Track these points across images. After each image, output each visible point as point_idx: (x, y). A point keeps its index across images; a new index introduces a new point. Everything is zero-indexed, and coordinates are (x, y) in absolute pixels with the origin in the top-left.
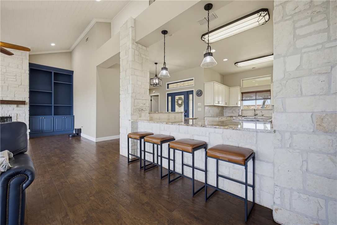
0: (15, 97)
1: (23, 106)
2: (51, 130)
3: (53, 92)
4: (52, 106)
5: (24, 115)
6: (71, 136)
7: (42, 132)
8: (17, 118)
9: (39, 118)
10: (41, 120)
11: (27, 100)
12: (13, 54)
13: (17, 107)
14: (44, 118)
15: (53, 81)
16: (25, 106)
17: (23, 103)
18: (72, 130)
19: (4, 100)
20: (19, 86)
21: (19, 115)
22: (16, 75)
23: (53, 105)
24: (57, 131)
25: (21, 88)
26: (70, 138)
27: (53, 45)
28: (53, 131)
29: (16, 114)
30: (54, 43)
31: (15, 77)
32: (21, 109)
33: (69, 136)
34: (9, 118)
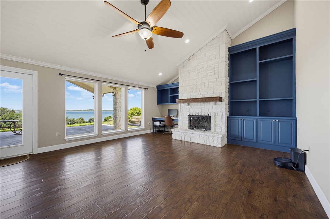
0: (213, 93)
1: (219, 103)
2: (254, 139)
3: (257, 79)
4: (256, 101)
5: (221, 114)
7: (241, 139)
8: (215, 118)
9: (237, 119)
10: (240, 121)
11: (226, 95)
13: (215, 105)
14: (244, 120)
15: (258, 62)
16: (222, 102)
17: (220, 99)
19: (206, 97)
20: (217, 79)
21: (216, 115)
22: (214, 68)
23: (258, 100)
24: (262, 142)
25: (218, 82)
28: (256, 141)
29: (214, 113)
31: (214, 71)
32: (218, 106)
34: (209, 118)
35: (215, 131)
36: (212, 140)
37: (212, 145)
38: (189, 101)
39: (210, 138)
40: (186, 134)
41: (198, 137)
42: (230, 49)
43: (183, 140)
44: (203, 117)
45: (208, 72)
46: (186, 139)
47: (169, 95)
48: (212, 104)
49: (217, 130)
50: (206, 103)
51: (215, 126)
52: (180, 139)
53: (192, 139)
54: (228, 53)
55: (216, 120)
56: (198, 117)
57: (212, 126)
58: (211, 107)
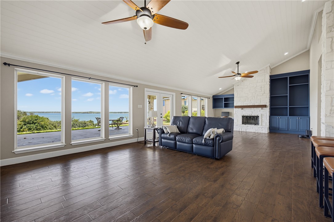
0: (260, 102)
1: (265, 108)
2: (286, 129)
3: (288, 95)
5: (266, 115)
6: (300, 136)
9: (276, 117)
10: (278, 119)
11: (268, 104)
12: (253, 76)
13: (262, 109)
15: (288, 85)
16: (267, 108)
17: (265, 106)
18: (296, 130)
19: (255, 105)
20: (263, 94)
21: (263, 115)
22: (261, 87)
23: (288, 107)
24: (291, 130)
25: (264, 96)
26: (300, 139)
27: (286, 54)
29: (261, 114)
30: (286, 52)
31: (261, 89)
32: (264, 110)
33: (298, 136)
34: (257, 117)
35: (262, 125)
36: (262, 130)
37: (262, 132)
38: (242, 107)
39: (260, 128)
40: (242, 127)
41: (252, 128)
42: (271, 76)
43: (240, 130)
44: (254, 117)
45: (256, 89)
46: (242, 130)
47: (224, 102)
48: (260, 109)
49: (263, 124)
50: (255, 109)
51: (262, 122)
52: (238, 130)
53: (247, 130)
54: (270, 78)
55: (263, 118)
56: (247, 117)
57: (260, 122)
58: (259, 110)
